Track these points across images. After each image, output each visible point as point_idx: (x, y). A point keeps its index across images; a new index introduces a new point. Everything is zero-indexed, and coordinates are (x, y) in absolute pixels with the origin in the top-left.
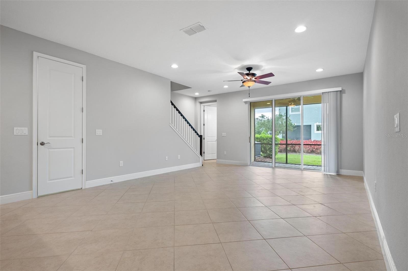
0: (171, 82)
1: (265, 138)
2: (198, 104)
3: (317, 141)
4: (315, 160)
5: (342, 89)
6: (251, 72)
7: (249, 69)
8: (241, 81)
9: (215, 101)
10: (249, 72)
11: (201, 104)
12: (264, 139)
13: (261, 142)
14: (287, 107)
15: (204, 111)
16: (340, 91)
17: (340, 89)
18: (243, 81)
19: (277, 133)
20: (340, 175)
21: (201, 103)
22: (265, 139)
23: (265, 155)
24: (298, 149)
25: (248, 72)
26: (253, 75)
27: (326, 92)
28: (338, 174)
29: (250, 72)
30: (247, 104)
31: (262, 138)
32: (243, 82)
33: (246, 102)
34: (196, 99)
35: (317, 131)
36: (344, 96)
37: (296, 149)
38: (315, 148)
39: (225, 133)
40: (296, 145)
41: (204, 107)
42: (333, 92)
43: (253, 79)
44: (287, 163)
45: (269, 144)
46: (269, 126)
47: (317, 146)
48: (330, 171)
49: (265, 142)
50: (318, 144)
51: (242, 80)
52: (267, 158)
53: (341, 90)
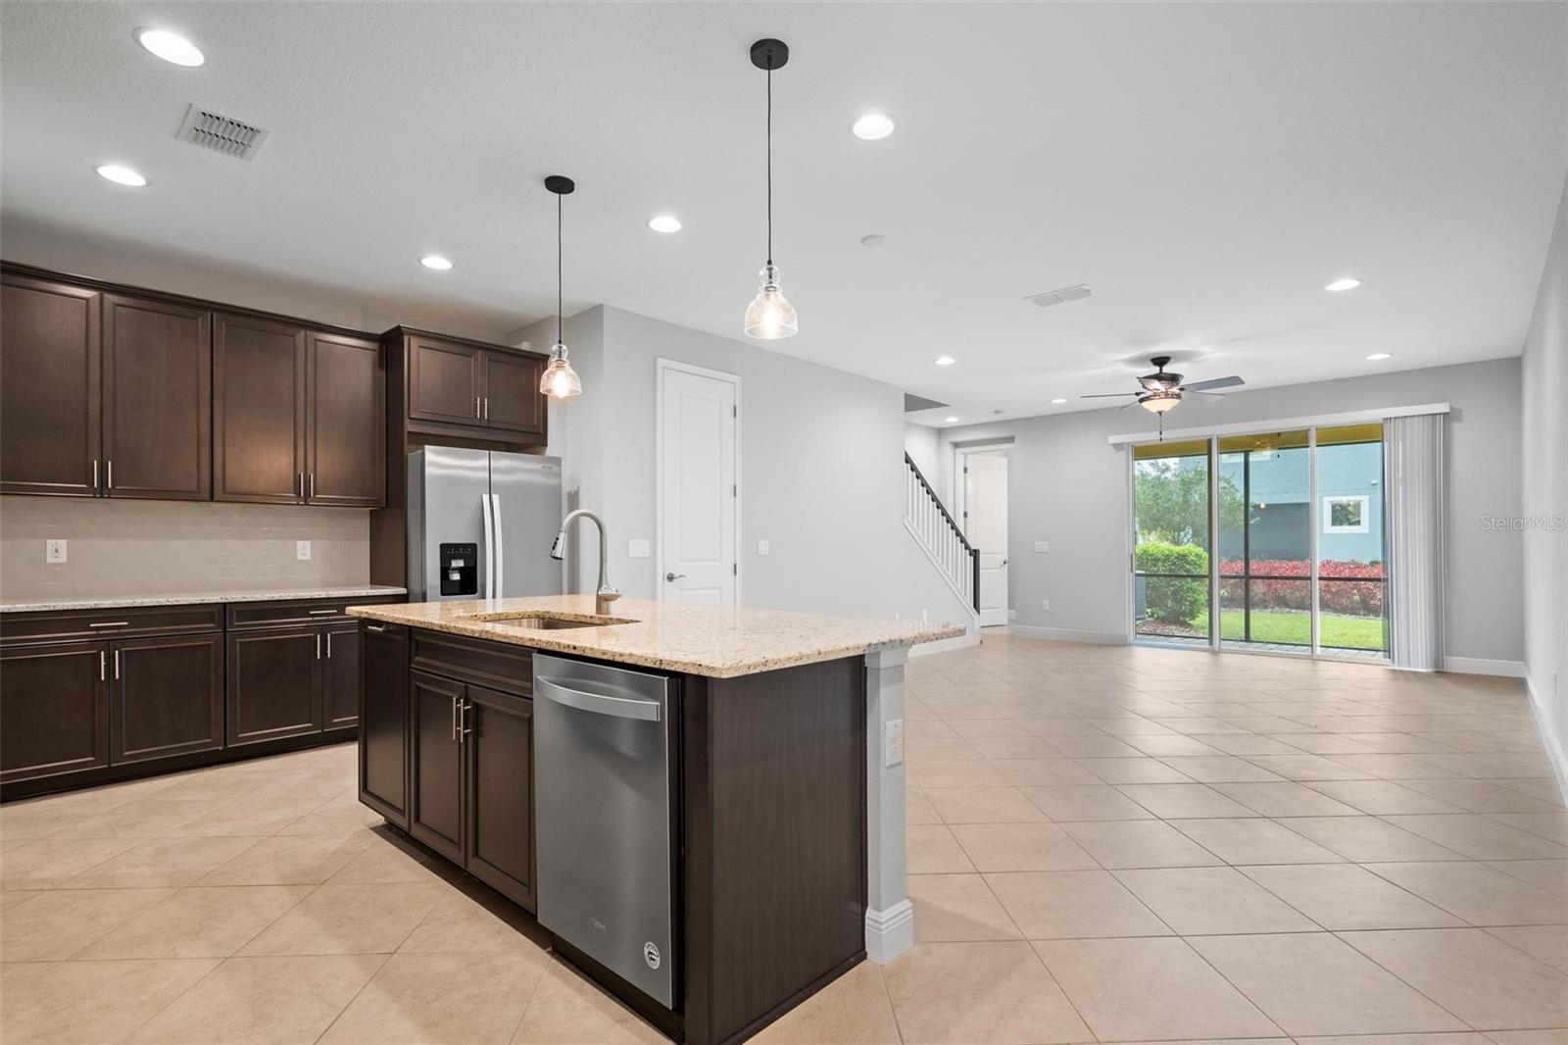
0: (907, 395)
1: (1160, 556)
2: (948, 449)
3: (1337, 565)
4: (1344, 631)
5: (1451, 408)
6: (1168, 369)
7: (1160, 361)
8: (1135, 396)
9: (1011, 440)
10: (1161, 370)
11: (957, 450)
12: (1154, 560)
13: (1146, 570)
14: (1247, 454)
15: (966, 470)
16: (1445, 414)
17: (1444, 408)
18: (1142, 396)
19: (1185, 535)
20: (1446, 673)
21: (956, 445)
22: (1159, 560)
23: (1162, 614)
24: (1264, 594)
25: (1156, 370)
26: (1174, 379)
27: (1395, 418)
28: (1440, 672)
29: (1164, 371)
30: (1120, 453)
31: (1151, 555)
32: (1141, 401)
33: (1118, 447)
34: (940, 432)
35: (1333, 525)
36: (1458, 428)
37: (1256, 595)
38: (1333, 590)
39: (1046, 543)
40: (1257, 581)
41: (965, 457)
42: (1419, 416)
43: (1175, 390)
44: (1247, 639)
45: (1174, 576)
46: (1158, 511)
47: (1338, 583)
48: (1412, 661)
49: (1161, 569)
50: (1343, 575)
51: (1137, 394)
52: (1170, 623)
53: (1447, 410)
